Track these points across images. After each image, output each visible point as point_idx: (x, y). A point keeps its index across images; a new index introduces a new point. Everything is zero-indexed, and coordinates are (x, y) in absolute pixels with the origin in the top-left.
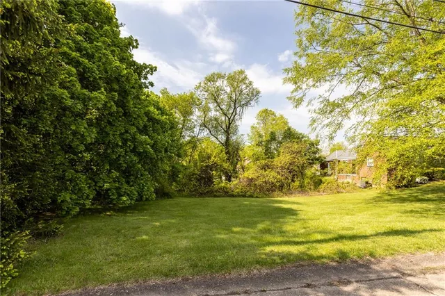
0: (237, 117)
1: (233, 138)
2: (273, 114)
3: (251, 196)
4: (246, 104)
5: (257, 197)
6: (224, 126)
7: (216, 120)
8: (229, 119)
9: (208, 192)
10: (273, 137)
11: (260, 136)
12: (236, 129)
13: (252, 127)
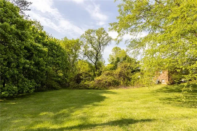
0: (101, 50)
1: (100, 60)
2: (120, 49)
3: (97, 89)
4: (106, 44)
5: (100, 89)
6: (95, 55)
7: (91, 52)
8: (97, 51)
9: (77, 87)
10: (118, 60)
11: (113, 59)
12: (101, 56)
13: (110, 55)
